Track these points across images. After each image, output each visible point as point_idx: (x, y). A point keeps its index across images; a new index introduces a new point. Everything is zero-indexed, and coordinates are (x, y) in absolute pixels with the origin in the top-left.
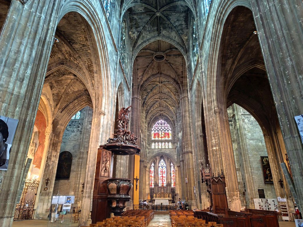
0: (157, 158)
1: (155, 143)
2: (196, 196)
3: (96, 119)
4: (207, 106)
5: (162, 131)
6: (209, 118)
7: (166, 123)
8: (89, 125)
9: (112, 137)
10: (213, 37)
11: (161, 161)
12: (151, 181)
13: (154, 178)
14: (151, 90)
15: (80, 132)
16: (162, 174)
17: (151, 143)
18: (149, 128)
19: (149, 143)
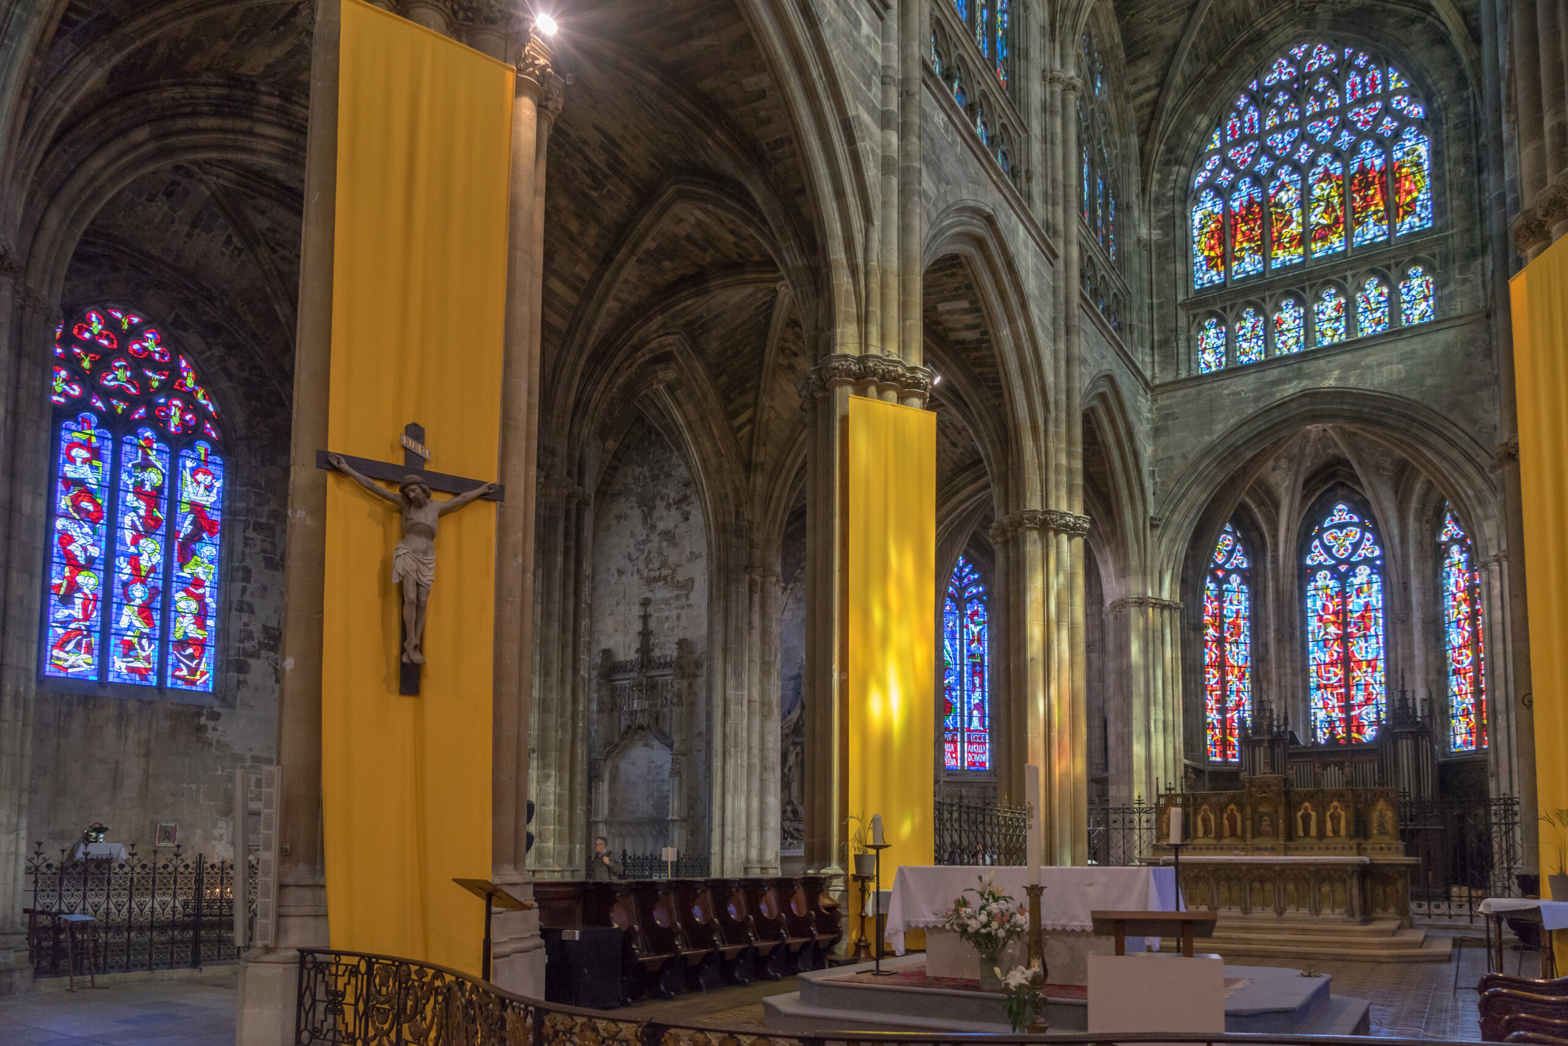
1: (1229, 315)
5: (1305, 169)
7: (1360, 59)
11: (1329, 521)
17: (1182, 322)
18: (1157, 176)
19: (1162, 330)
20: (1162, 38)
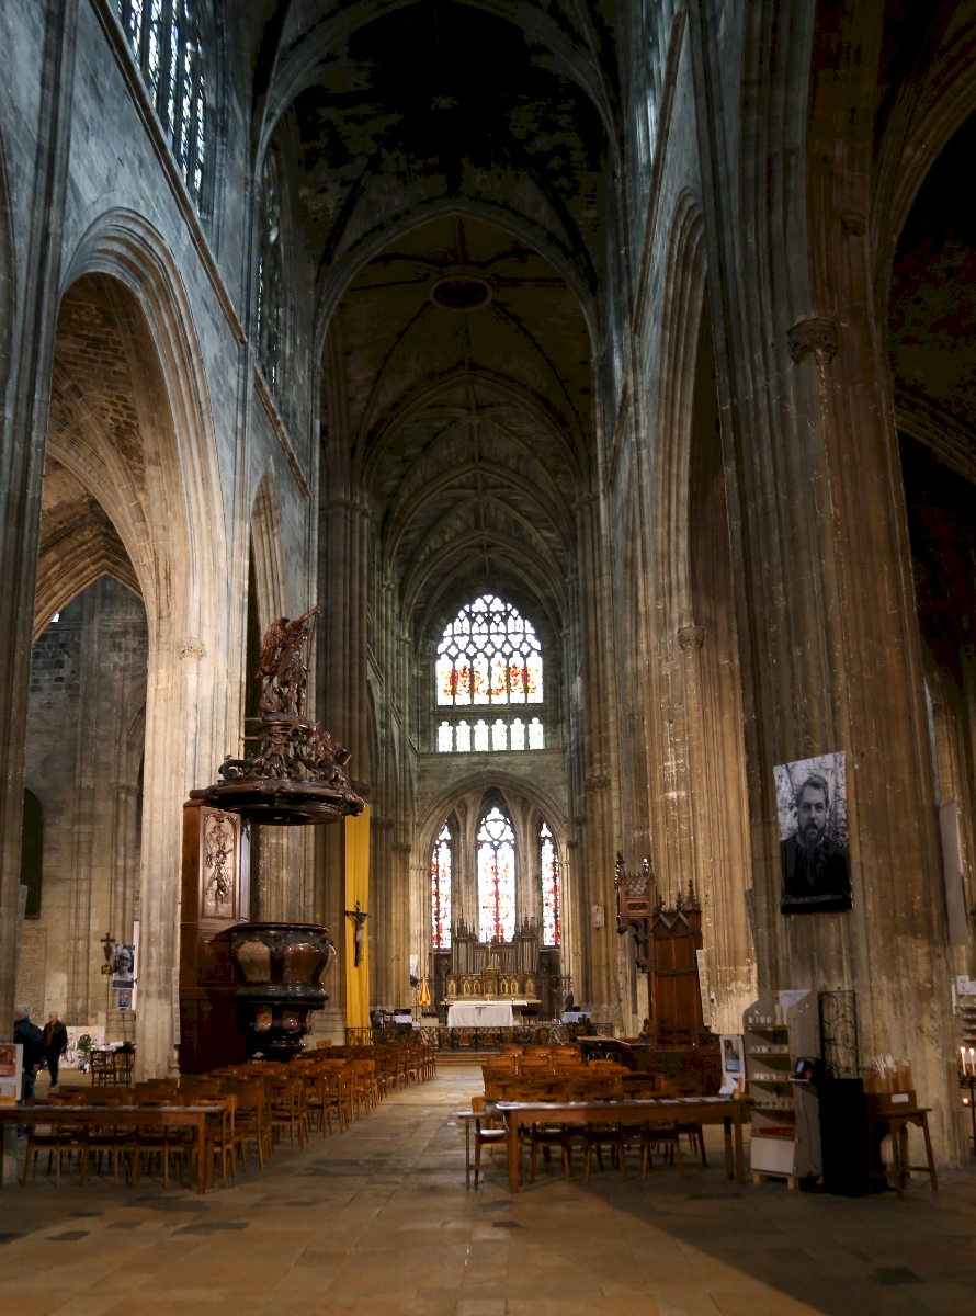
0: (469, 798)
1: (454, 723)
2: (621, 985)
3: (163, 672)
4: (652, 608)
5: (489, 658)
6: (660, 661)
7: (515, 612)
8: (111, 654)
9: (237, 751)
10: (669, 312)
11: (489, 817)
12: (437, 919)
13: (453, 903)
14: (426, 447)
15: (69, 687)
16: (496, 882)
17: (432, 722)
18: (421, 643)
19: (423, 725)
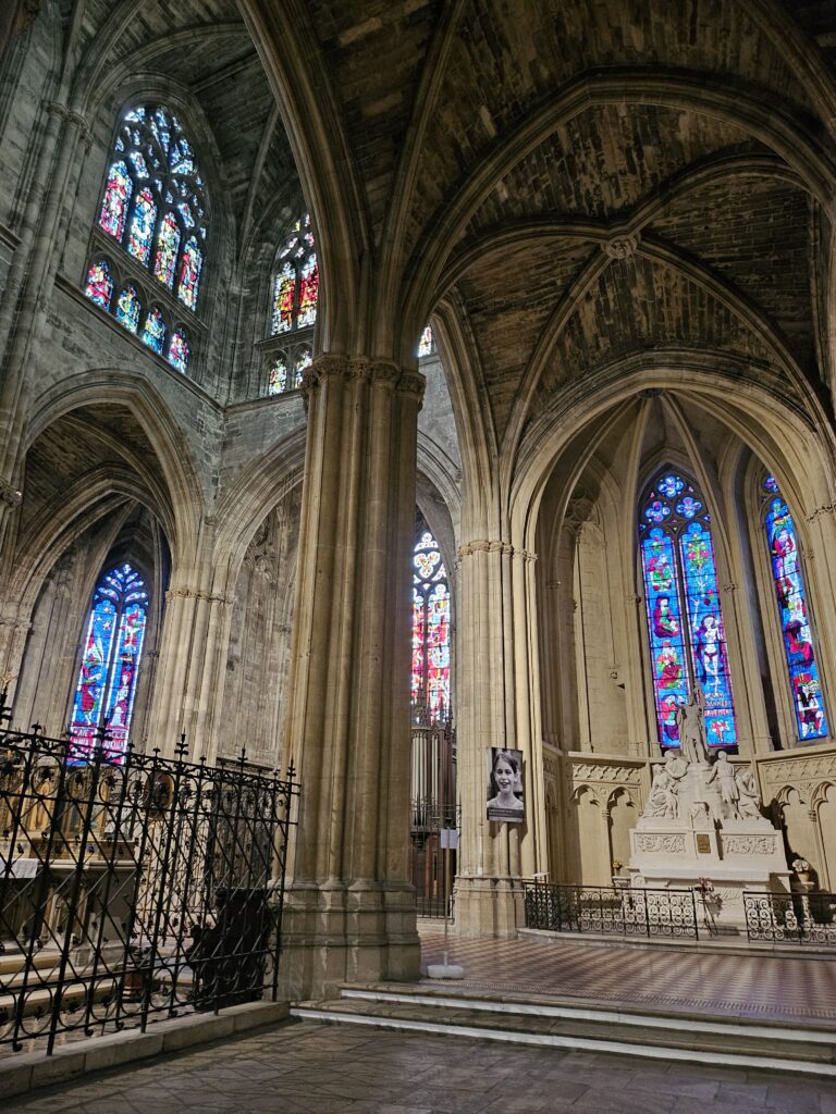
17: (256, 359)
20: (247, 143)
